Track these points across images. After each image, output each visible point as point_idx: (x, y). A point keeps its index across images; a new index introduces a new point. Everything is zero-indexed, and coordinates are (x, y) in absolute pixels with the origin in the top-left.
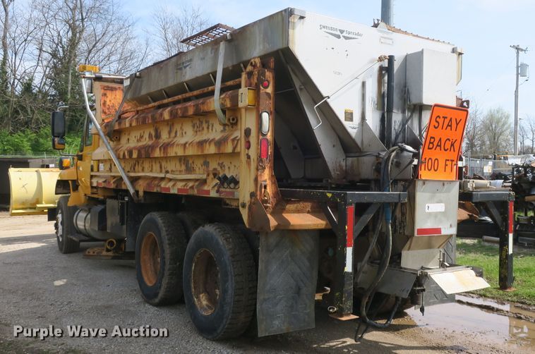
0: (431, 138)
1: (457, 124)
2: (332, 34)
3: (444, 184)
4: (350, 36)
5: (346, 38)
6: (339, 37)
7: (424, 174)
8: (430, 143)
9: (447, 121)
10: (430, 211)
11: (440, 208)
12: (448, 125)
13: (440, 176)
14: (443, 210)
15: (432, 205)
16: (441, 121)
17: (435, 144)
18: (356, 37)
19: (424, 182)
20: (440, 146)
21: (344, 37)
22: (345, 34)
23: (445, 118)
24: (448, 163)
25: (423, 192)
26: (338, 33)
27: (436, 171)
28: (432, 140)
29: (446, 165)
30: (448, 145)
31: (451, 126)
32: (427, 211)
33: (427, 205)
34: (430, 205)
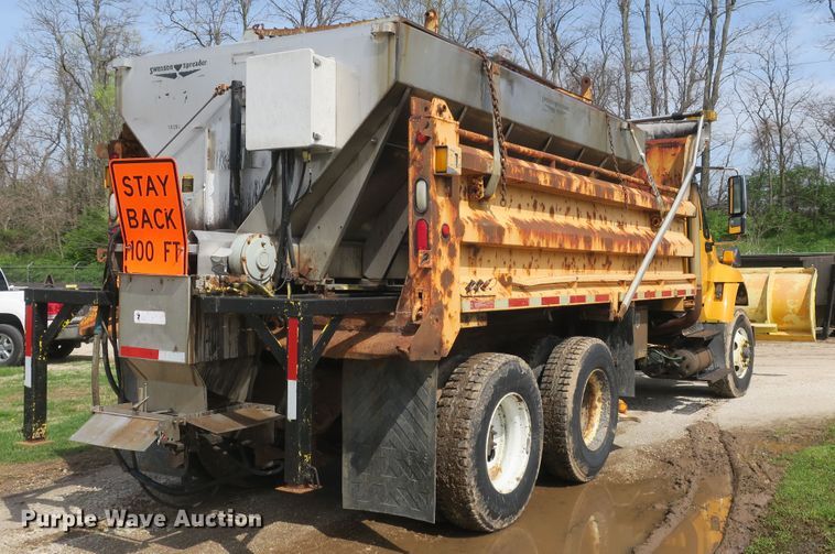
0: (128, 210)
1: (164, 185)
2: (165, 76)
3: (162, 282)
4: (189, 69)
5: (184, 74)
6: (173, 76)
7: (132, 266)
8: (130, 218)
9: (144, 182)
10: (142, 321)
11: (156, 318)
12: (149, 189)
13: (157, 267)
14: (164, 323)
15: (145, 312)
16: (133, 183)
17: (139, 218)
18: (196, 68)
19: (131, 277)
20: (149, 221)
21: (180, 73)
22: (182, 70)
23: (138, 178)
24: (168, 247)
25: (129, 291)
26: (174, 71)
27: (150, 260)
28: (132, 214)
29: (167, 251)
30: (161, 219)
31: (153, 188)
32: (136, 321)
33: (136, 312)
34: (140, 312)
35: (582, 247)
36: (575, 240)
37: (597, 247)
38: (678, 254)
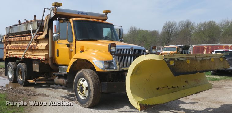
35: (17, 49)
36: (16, 48)
37: (20, 48)
38: (39, 49)
